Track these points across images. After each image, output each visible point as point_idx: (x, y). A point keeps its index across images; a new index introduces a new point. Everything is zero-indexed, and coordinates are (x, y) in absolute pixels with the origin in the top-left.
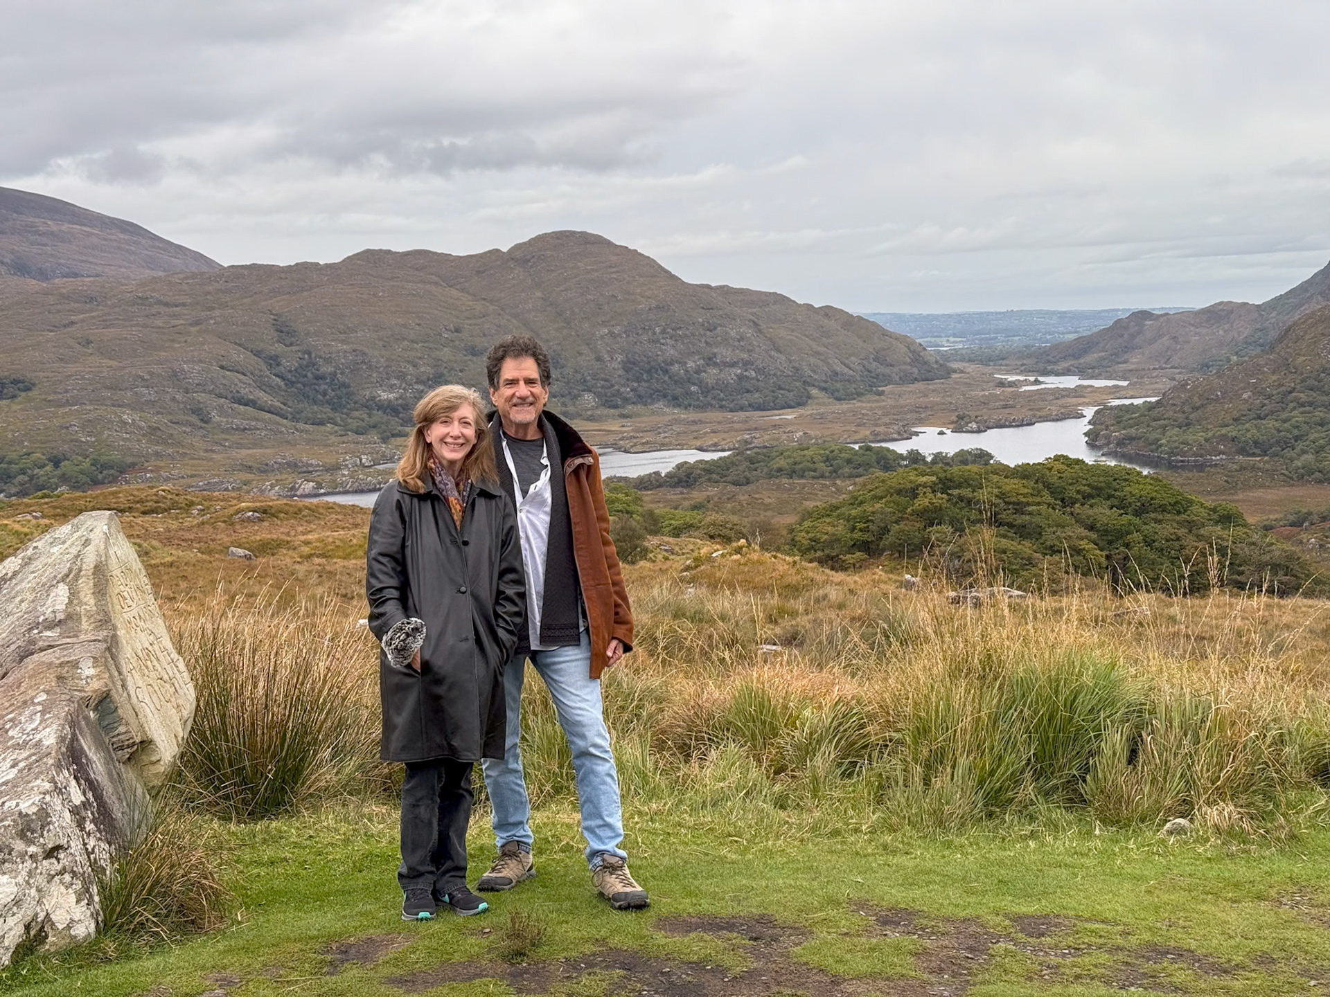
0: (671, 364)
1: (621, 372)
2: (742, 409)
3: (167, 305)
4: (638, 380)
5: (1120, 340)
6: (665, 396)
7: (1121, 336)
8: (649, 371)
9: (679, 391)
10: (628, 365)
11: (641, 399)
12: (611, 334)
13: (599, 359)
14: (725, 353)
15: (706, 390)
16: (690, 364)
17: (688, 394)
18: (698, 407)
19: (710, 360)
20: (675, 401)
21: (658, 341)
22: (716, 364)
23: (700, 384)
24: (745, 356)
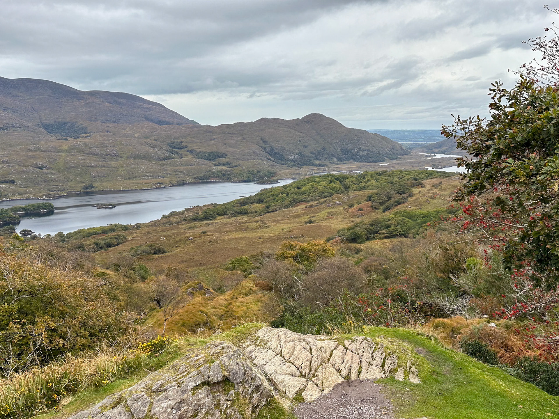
0: (352, 150)
1: (341, 152)
2: (370, 162)
3: (230, 134)
4: (345, 154)
5: (451, 143)
6: (352, 158)
7: (451, 142)
8: (347, 152)
9: (355, 157)
10: (342, 150)
11: (347, 159)
12: (336, 142)
13: (335, 149)
14: (363, 148)
15: (361, 157)
16: (356, 150)
17: (357, 158)
18: (360, 161)
19: (360, 149)
20: (355, 160)
21: (347, 144)
22: (361, 150)
23: (359, 155)
24: (367, 148)
